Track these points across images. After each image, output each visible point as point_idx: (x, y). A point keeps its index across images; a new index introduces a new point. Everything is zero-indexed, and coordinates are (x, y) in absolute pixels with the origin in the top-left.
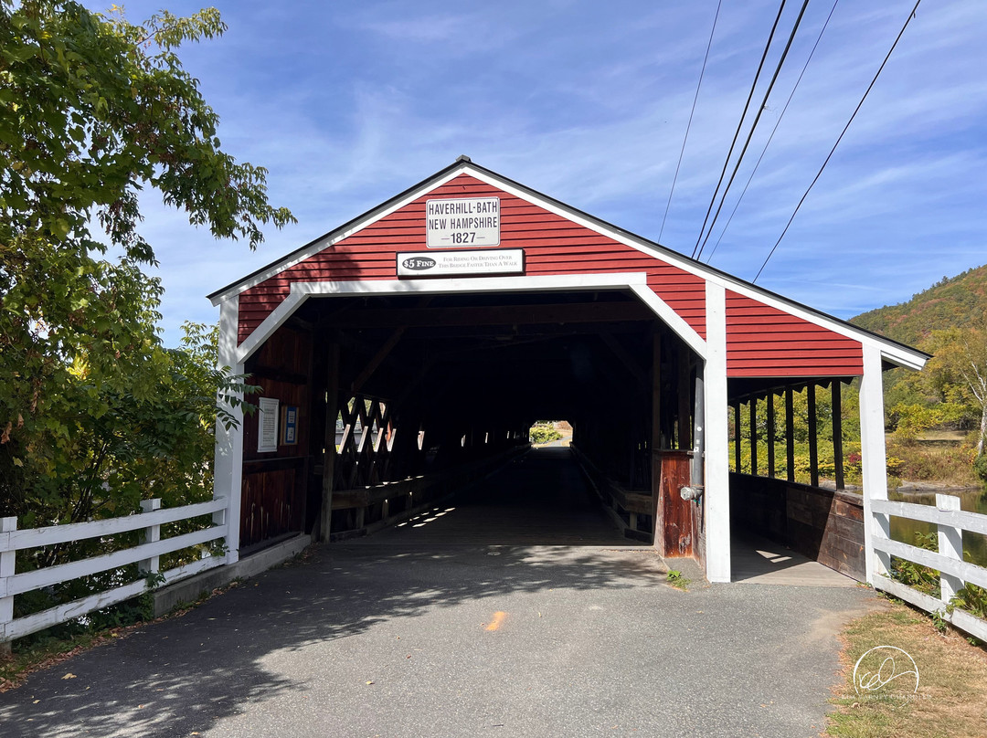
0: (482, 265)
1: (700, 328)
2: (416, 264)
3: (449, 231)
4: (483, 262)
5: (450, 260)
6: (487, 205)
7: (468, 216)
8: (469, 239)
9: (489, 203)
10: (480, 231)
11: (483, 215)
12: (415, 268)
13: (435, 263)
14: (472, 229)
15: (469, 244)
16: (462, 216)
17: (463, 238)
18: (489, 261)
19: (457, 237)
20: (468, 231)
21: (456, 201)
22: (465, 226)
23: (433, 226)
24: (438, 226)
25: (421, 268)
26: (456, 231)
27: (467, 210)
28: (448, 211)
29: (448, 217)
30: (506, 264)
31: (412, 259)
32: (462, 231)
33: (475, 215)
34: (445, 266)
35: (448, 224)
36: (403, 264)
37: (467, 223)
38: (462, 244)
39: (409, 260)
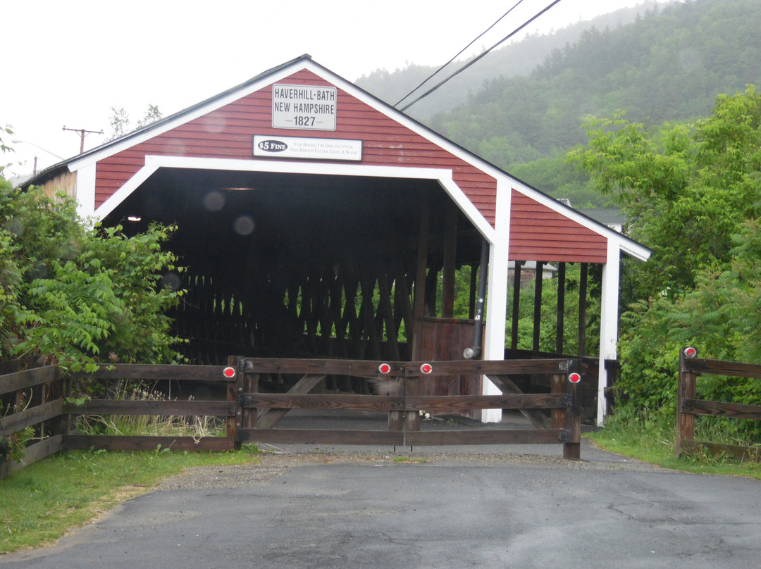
0: (327, 152)
1: (491, 219)
2: (270, 146)
3: (292, 114)
4: (328, 149)
5: (300, 145)
6: (326, 93)
7: (309, 102)
8: (310, 122)
9: (327, 92)
10: (319, 116)
11: (322, 102)
12: (270, 150)
13: (286, 147)
14: (312, 114)
15: (310, 127)
16: (304, 101)
17: (304, 121)
18: (334, 149)
19: (299, 120)
20: (309, 115)
21: (300, 88)
22: (306, 110)
23: (278, 107)
24: (283, 109)
25: (274, 150)
26: (299, 114)
27: (309, 96)
28: (292, 96)
29: (292, 102)
30: (348, 152)
31: (267, 141)
32: (304, 114)
33: (315, 101)
34: (295, 150)
35: (292, 108)
36: (259, 145)
37: (308, 108)
38: (303, 127)
39: (264, 142)
